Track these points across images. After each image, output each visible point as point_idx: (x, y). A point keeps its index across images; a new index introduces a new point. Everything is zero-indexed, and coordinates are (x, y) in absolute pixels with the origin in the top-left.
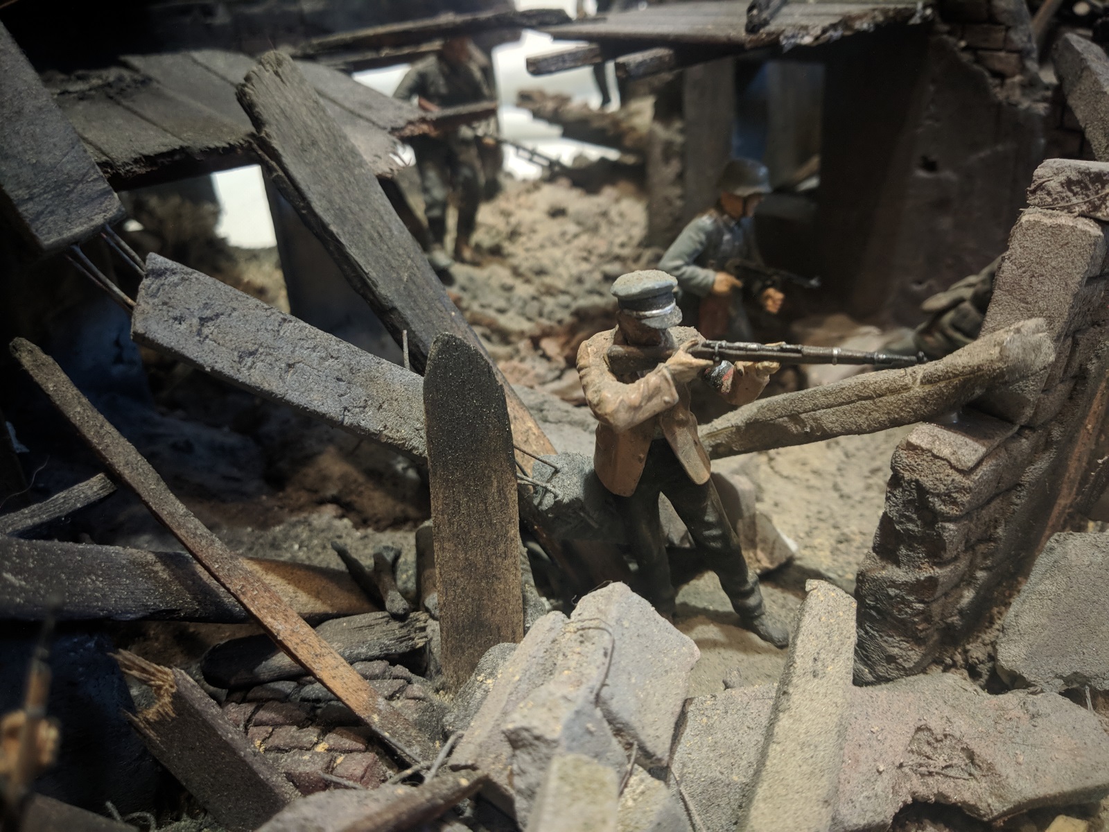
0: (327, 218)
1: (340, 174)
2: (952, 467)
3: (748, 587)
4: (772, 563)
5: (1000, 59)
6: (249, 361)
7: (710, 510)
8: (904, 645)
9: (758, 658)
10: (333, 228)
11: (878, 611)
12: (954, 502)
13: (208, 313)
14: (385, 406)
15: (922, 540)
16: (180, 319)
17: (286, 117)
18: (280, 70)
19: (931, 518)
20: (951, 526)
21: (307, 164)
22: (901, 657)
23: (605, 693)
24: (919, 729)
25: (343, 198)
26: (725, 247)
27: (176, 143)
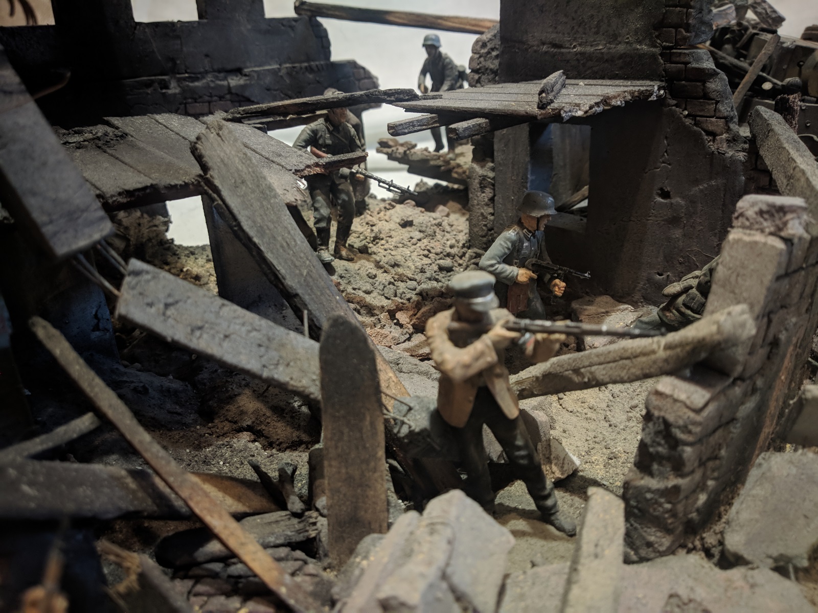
0: (251, 233)
1: (261, 203)
2: (688, 407)
3: (546, 492)
4: (562, 474)
5: (711, 123)
6: (198, 333)
7: (519, 437)
8: (659, 534)
9: (554, 544)
10: (256, 240)
11: (640, 510)
12: (690, 432)
13: (170, 300)
14: (292, 364)
15: (669, 459)
16: (150, 305)
17: (225, 165)
18: (221, 133)
19: (674, 443)
20: (688, 449)
21: (239, 196)
22: (657, 543)
23: (449, 570)
24: (671, 596)
25: (263, 219)
26: (525, 251)
27: (148, 182)
